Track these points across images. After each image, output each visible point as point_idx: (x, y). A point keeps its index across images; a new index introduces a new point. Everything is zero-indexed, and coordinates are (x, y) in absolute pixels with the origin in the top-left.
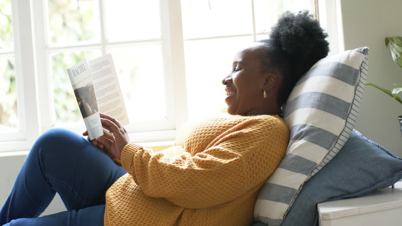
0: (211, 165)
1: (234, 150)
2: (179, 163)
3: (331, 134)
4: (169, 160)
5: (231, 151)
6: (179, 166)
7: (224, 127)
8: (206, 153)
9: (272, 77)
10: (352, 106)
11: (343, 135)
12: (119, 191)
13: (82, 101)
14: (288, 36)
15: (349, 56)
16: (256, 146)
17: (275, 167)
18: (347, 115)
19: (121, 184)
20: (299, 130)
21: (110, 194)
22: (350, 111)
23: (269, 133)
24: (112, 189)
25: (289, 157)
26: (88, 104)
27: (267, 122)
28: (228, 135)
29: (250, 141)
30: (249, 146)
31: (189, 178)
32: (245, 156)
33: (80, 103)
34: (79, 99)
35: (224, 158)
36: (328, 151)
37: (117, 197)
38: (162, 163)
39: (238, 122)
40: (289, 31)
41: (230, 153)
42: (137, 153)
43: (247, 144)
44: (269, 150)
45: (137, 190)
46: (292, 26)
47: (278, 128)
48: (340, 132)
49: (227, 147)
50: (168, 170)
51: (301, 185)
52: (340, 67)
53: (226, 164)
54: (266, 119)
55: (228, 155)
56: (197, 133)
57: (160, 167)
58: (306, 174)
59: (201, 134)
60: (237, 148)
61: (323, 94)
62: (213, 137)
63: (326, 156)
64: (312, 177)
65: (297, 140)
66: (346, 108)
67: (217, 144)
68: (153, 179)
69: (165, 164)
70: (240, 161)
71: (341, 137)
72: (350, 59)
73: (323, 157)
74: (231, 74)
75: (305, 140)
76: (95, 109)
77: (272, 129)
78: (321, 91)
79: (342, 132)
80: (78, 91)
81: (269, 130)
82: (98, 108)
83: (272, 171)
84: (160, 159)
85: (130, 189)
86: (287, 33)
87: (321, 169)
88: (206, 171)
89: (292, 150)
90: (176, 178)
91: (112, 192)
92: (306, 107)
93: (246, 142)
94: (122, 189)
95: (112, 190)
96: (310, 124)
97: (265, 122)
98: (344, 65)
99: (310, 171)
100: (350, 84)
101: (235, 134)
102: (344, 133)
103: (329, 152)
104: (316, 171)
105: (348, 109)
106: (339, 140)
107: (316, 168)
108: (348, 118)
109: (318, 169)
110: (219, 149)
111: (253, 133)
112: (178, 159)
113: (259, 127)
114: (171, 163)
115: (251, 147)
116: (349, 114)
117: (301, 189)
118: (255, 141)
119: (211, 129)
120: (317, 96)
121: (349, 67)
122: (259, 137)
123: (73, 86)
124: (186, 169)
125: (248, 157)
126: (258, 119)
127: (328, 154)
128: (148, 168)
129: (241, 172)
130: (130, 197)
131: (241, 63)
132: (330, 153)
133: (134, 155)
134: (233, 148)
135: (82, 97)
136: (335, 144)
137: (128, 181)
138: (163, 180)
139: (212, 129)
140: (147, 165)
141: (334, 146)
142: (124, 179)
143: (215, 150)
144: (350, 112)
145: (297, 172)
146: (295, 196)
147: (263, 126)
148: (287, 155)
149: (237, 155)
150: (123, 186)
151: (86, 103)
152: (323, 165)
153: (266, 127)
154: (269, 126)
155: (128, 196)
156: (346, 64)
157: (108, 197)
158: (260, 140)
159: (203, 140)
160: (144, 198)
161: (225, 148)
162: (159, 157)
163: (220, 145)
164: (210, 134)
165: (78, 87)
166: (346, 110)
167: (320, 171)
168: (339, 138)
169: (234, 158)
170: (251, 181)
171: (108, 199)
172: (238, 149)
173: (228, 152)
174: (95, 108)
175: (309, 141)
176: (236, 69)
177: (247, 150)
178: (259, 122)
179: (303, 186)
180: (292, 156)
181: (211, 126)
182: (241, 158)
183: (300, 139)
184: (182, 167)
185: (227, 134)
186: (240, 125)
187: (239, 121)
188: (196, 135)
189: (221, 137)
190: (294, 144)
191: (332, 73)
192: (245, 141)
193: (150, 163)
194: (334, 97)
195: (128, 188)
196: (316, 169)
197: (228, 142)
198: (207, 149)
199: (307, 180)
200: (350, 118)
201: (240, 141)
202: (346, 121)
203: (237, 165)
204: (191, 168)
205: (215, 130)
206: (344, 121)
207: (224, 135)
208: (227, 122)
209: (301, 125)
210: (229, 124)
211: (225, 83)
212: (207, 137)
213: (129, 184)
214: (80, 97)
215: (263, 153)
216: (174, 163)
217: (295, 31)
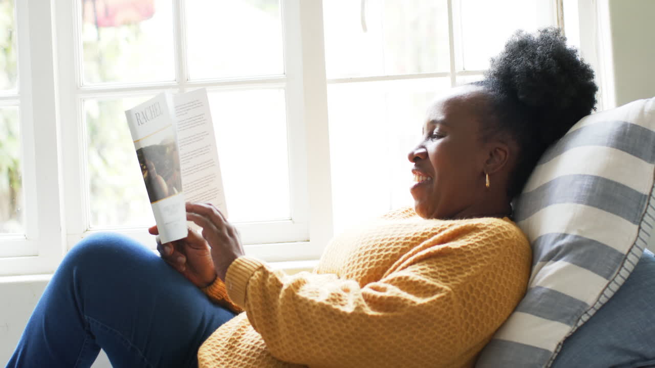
0: (396, 306)
1: (435, 280)
2: (338, 300)
3: (613, 251)
4: (317, 293)
5: (430, 281)
6: (338, 307)
7: (414, 239)
8: (386, 282)
9: (500, 149)
10: (649, 200)
11: (633, 254)
12: (223, 350)
13: (151, 171)
14: (529, 72)
15: (642, 111)
16: (475, 272)
17: (509, 311)
18: (641, 216)
19: (224, 338)
20: (554, 243)
21: (206, 354)
22: (646, 209)
23: (498, 249)
24: (209, 345)
25: (536, 292)
26: (162, 176)
27: (493, 229)
28: (424, 253)
29: (465, 263)
30: (463, 271)
31: (357, 329)
32: (456, 290)
33: (146, 174)
34: (145, 167)
35: (417, 294)
36: (607, 282)
37: (219, 360)
38: (305, 299)
39: (438, 230)
40: (530, 64)
41: (429, 285)
42: (253, 278)
43: (460, 268)
44: (500, 280)
45: (256, 349)
46: (535, 55)
47: (512, 240)
48: (629, 247)
49: (422, 274)
50: (317, 313)
51: (560, 344)
52: (628, 130)
53: (422, 306)
54: (491, 225)
55: (425, 288)
56: (364, 250)
57: (301, 305)
58: (568, 323)
59: (373, 251)
60: (441, 276)
61: (597, 178)
62: (395, 257)
63: (604, 290)
64: (579, 329)
65: (551, 261)
66: (639, 204)
67: (403, 268)
68: (288, 327)
69: (312, 301)
70: (447, 300)
71: (630, 257)
72: (646, 114)
73: (598, 293)
74: (424, 141)
75: (566, 261)
76: (176, 187)
77: (502, 241)
78: (593, 173)
79: (632, 247)
80: (144, 152)
81: (497, 243)
82: (183, 184)
83: (505, 318)
84: (300, 290)
85: (244, 346)
86: (528, 68)
87: (595, 315)
88: (388, 317)
89: (541, 280)
90: (334, 328)
91: (209, 350)
92: (564, 202)
93: (457, 265)
94: (227, 345)
95: (209, 348)
96: (575, 233)
97: (489, 228)
98: (634, 127)
99: (576, 318)
100: (646, 160)
101: (435, 251)
102: (635, 250)
103: (609, 283)
104: (585, 318)
105: (643, 206)
106: (626, 261)
107: (586, 313)
108: (643, 223)
109: (588, 315)
110: (407, 278)
111: (469, 248)
112: (335, 292)
113: (479, 238)
114: (321, 298)
115: (467, 274)
116: (644, 215)
117: (558, 350)
118: (473, 264)
119: (391, 244)
120: (586, 183)
121: (644, 129)
122: (480, 255)
123: (134, 142)
124: (352, 314)
125: (461, 293)
126: (477, 225)
127: (607, 286)
128: (276, 307)
129: (450, 319)
130: (244, 360)
131: (443, 123)
132: (610, 286)
133: (248, 283)
134: (434, 275)
135: (152, 164)
136: (620, 270)
137: (238, 332)
138: (306, 329)
139: (393, 242)
140: (274, 300)
141: (618, 273)
142: (229, 328)
143: (400, 278)
144: (646, 212)
145: (553, 319)
146: (549, 363)
147: (487, 236)
148: (531, 289)
149: (442, 289)
150: (229, 341)
151: (157, 176)
152: (598, 306)
153: (491, 237)
154: (497, 238)
155: (239, 359)
156: (639, 124)
157: (203, 360)
158: (482, 261)
159: (377, 263)
160: (270, 363)
161: (418, 275)
162: (297, 285)
163: (410, 269)
164: (390, 252)
165: (144, 144)
166: (640, 208)
167: (591, 318)
168: (626, 258)
169: (436, 294)
170: (467, 337)
171: (203, 363)
172: (443, 277)
173: (424, 282)
174: (176, 185)
175: (573, 263)
176: (435, 133)
177: (459, 279)
178: (478, 229)
179: (563, 347)
180: (543, 291)
181: (389, 237)
182: (449, 294)
183: (556, 260)
184: (343, 307)
185: (421, 250)
186: (445, 235)
187: (440, 228)
188: (363, 253)
189: (410, 256)
190: (545, 268)
191: (613, 141)
192: (454, 263)
193: (282, 299)
194: (618, 185)
195: (239, 345)
196: (586, 315)
197: (423, 265)
198: (386, 277)
199: (571, 334)
200: (645, 222)
201: (446, 262)
202: (640, 228)
203: (443, 307)
204: (361, 312)
205: (397, 244)
206: (636, 227)
207: (416, 252)
208: (418, 230)
209: (557, 233)
210: (424, 234)
211: (414, 158)
212: (384, 258)
213: (240, 338)
214: (147, 162)
215: (488, 285)
216: (327, 300)
217: (542, 64)
